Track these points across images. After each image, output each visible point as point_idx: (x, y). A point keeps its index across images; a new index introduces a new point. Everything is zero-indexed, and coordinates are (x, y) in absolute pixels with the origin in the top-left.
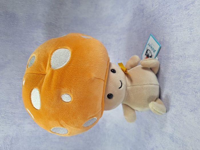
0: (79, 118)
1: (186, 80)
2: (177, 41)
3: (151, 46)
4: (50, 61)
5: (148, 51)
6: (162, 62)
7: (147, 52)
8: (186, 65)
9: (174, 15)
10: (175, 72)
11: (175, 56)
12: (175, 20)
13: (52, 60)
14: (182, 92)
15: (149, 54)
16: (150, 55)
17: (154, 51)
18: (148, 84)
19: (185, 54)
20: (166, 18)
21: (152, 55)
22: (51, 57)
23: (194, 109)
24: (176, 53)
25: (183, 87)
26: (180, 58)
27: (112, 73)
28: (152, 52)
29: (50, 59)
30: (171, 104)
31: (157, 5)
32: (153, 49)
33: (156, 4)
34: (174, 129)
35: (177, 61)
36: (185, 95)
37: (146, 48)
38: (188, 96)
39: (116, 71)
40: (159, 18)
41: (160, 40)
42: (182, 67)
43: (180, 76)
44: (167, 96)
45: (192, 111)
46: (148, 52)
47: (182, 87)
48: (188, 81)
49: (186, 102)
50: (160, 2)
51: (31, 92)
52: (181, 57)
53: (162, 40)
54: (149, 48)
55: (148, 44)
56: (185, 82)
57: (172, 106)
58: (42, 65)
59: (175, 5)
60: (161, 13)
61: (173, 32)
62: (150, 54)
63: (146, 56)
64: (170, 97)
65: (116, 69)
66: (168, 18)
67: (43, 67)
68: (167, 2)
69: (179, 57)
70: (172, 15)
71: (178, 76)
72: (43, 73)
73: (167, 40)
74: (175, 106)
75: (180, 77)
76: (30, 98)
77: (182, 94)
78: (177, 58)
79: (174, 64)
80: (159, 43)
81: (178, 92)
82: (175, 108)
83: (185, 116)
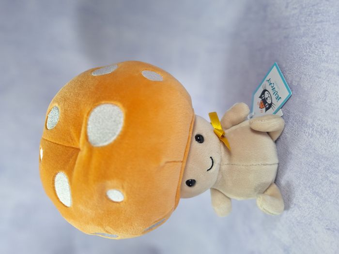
0: (136, 224)
1: (329, 175)
2: (325, 99)
3: (272, 85)
4: (86, 128)
5: (266, 92)
6: (290, 124)
7: (263, 93)
8: (334, 151)
9: (329, 45)
10: (311, 153)
11: (316, 125)
12: (328, 55)
13: (89, 126)
14: (317, 191)
15: (267, 98)
16: (269, 101)
17: (278, 98)
18: (259, 165)
19: (335, 129)
20: (311, 45)
21: (272, 103)
22: (87, 119)
23: (333, 229)
24: (319, 120)
25: (320, 183)
26: (324, 133)
27: (197, 142)
28: (274, 97)
29: (87, 124)
30: (294, 201)
31: (296, 8)
32: (276, 93)
33: (294, 6)
34: (293, 241)
35: (318, 136)
36: (321, 197)
37: (262, 84)
38: (327, 202)
39: (205, 139)
40: (297, 37)
41: (292, 82)
42: (325, 150)
43: (319, 163)
44: (289, 185)
45: (329, 229)
46: (266, 95)
48: (331, 178)
49: (321, 211)
50: (304, 5)
51: (54, 177)
52: (328, 132)
53: (295, 84)
54: (269, 88)
55: (267, 78)
56: (327, 177)
57: (295, 204)
58: (72, 131)
59: (334, 24)
60: (303, 29)
61: (320, 78)
62: (269, 98)
63: (261, 99)
64: (294, 188)
65: (204, 135)
66: (313, 46)
67: (74, 135)
68: (319, 12)
69: (324, 131)
70: (325, 43)
71: (314, 162)
72: (74, 146)
73: (306, 89)
74: (300, 207)
75: (319, 166)
76: (54, 188)
77: (317, 194)
78: (319, 130)
79: (311, 137)
80: (290, 86)
81: (309, 187)
82: (300, 210)
83: (316, 232)
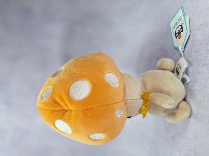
34: (199, 106)
47: (205, 57)
75: (202, 47)
78: (198, 28)
